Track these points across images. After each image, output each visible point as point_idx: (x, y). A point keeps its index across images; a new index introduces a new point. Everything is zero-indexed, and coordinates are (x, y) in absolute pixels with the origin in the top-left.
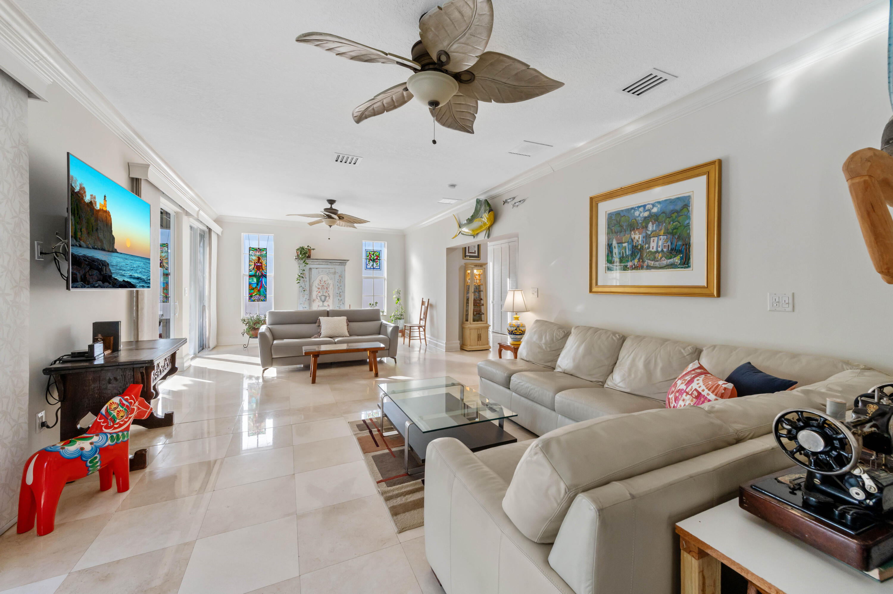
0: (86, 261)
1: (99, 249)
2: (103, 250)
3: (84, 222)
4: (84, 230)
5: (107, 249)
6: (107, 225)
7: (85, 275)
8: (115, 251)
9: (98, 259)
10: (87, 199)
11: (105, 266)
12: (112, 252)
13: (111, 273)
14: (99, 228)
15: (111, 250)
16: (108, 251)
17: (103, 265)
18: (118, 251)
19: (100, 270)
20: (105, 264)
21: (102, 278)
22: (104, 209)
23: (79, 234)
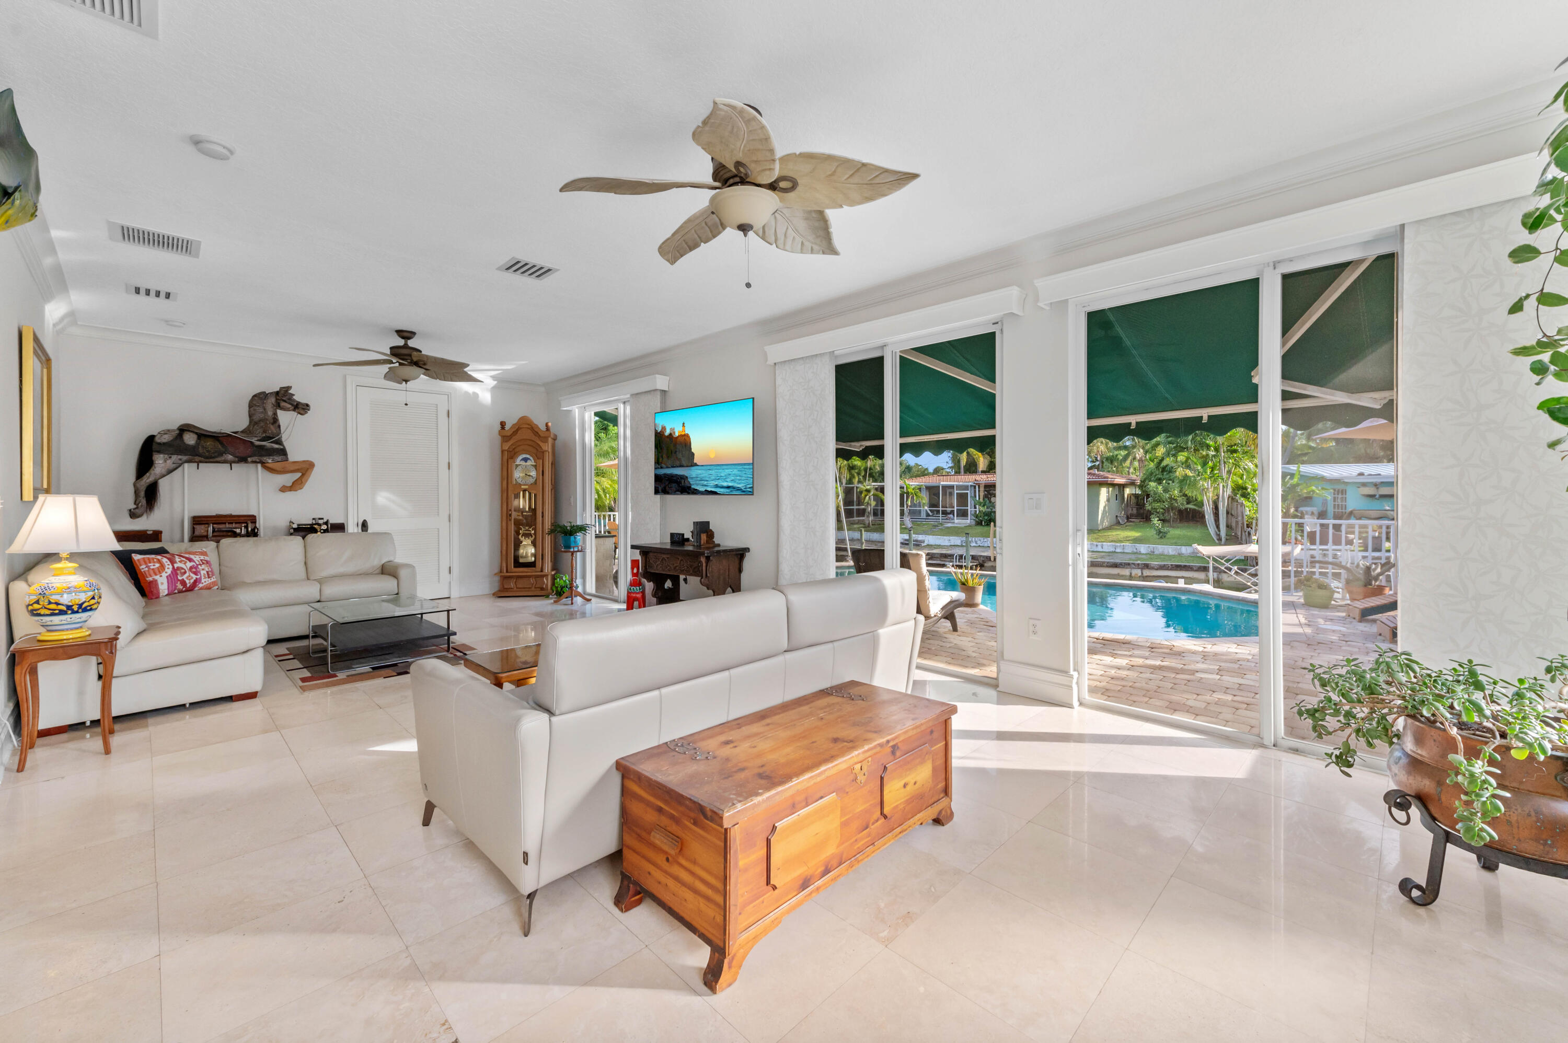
0: (665, 477)
1: (678, 467)
2: (681, 466)
3: (665, 451)
4: (664, 456)
5: (685, 465)
6: (685, 446)
7: (665, 488)
8: (696, 465)
9: (677, 475)
10: (667, 433)
11: (684, 479)
12: (692, 466)
13: (691, 484)
14: (677, 450)
15: (690, 464)
16: (687, 466)
17: (682, 478)
18: (698, 464)
19: (678, 483)
20: (684, 478)
21: (680, 488)
22: (683, 433)
23: (661, 460)
